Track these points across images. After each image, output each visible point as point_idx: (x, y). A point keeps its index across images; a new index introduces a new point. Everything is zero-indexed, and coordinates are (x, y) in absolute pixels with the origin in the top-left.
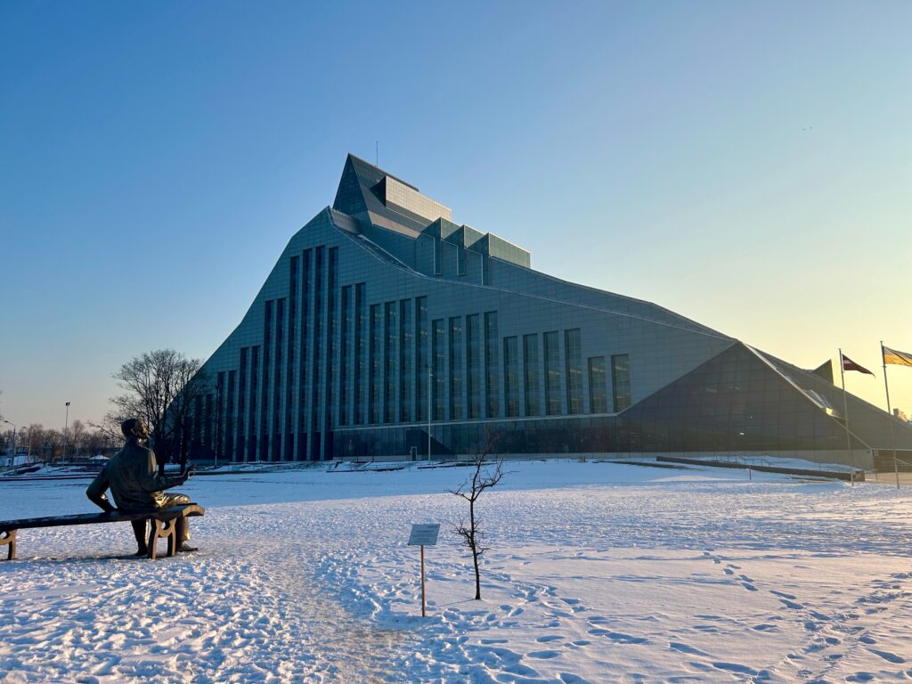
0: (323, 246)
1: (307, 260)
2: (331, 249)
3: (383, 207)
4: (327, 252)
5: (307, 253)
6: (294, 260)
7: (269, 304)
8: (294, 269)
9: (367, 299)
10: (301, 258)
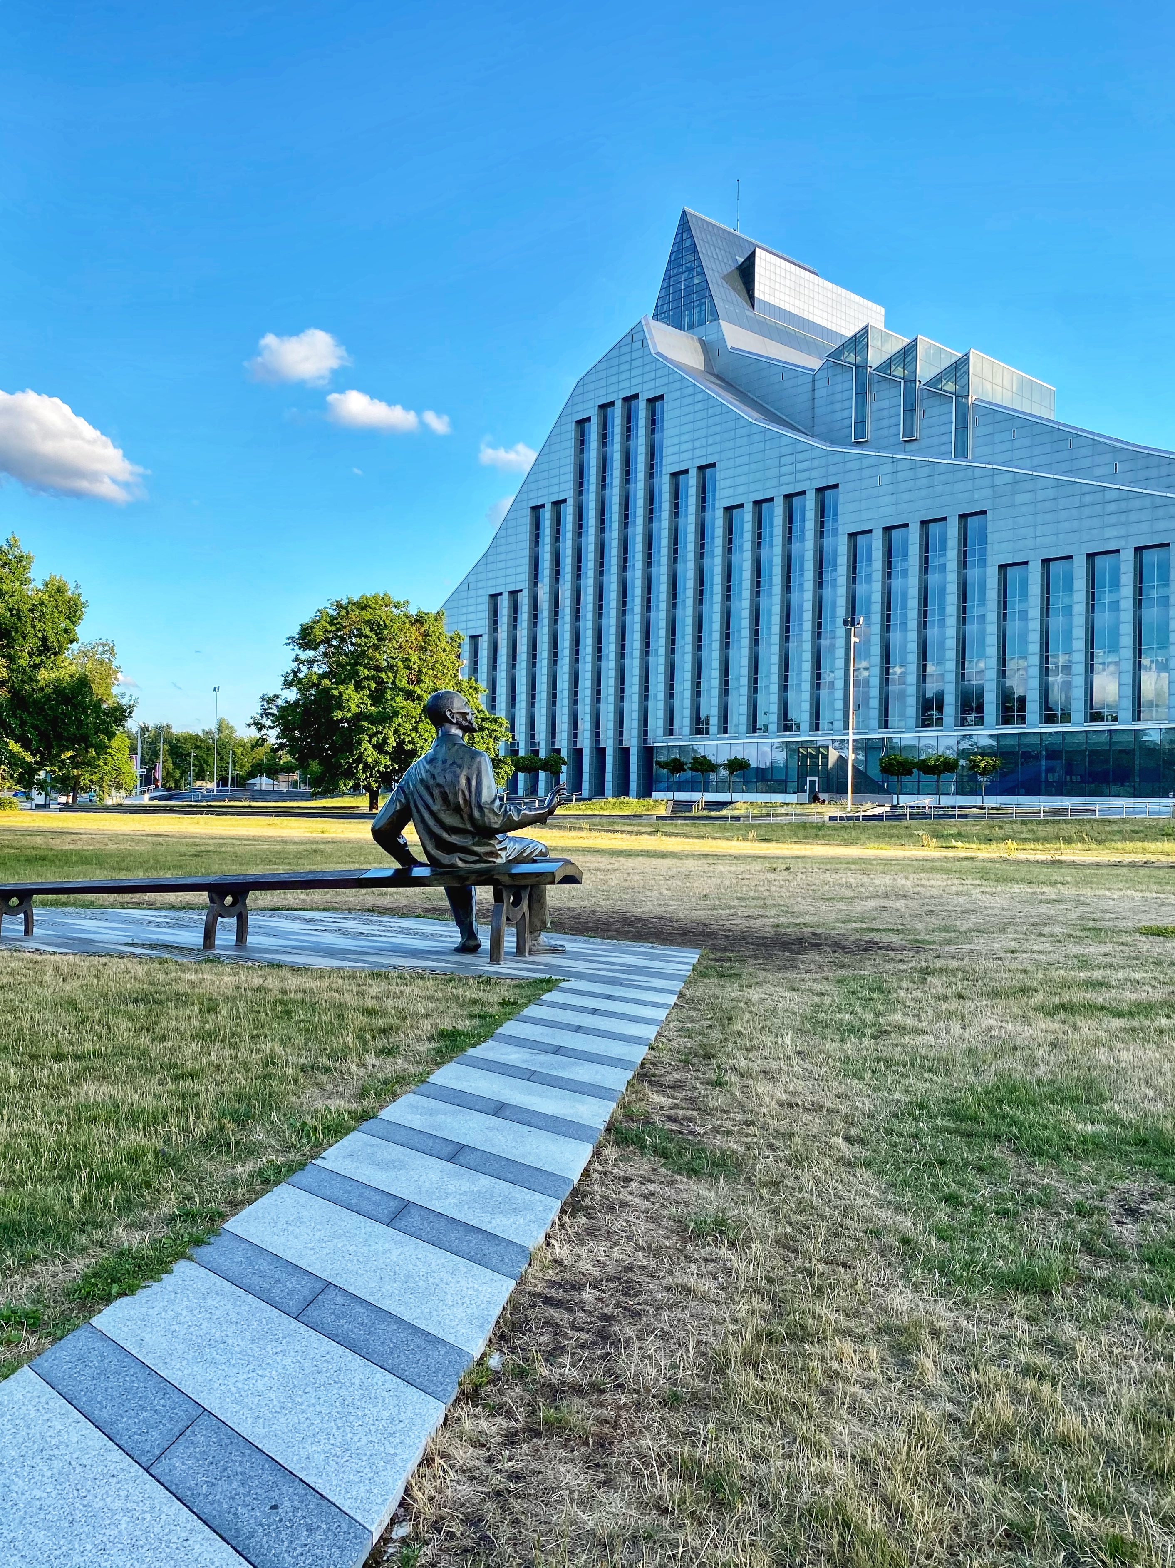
0: (636, 396)
1: (605, 425)
2: (651, 401)
3: (749, 312)
4: (643, 406)
5: (604, 408)
6: (581, 426)
7: (536, 511)
8: (581, 443)
9: (718, 495)
10: (595, 421)
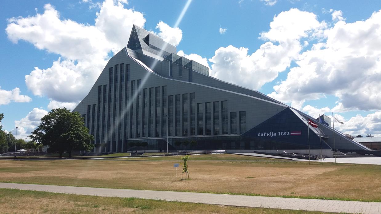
0: (124, 64)
1: (116, 69)
2: (127, 65)
3: (148, 47)
4: (125, 66)
5: (116, 66)
6: (111, 69)
7: (100, 87)
8: (111, 72)
10: (114, 68)
